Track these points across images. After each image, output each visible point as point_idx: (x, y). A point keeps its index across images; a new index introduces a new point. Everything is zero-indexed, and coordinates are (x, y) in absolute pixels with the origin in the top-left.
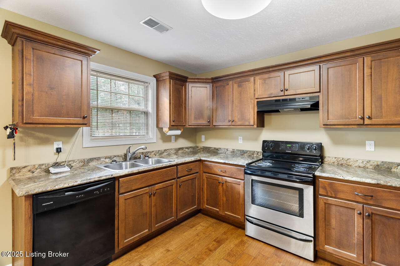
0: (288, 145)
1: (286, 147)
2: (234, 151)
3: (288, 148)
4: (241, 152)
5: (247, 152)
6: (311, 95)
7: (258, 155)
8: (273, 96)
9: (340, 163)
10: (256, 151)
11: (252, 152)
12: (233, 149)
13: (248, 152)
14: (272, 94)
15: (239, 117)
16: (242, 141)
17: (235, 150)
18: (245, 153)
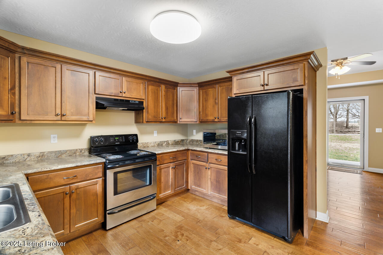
0: (116, 138)
1: (115, 140)
2: (43, 155)
3: (117, 140)
4: (56, 154)
5: (66, 152)
6: (139, 100)
7: (81, 153)
8: (113, 95)
9: (144, 146)
10: (79, 149)
11: (73, 151)
12: (41, 153)
13: (68, 152)
14: (112, 93)
15: (72, 111)
16: (57, 140)
17: (45, 154)
18: (63, 154)
